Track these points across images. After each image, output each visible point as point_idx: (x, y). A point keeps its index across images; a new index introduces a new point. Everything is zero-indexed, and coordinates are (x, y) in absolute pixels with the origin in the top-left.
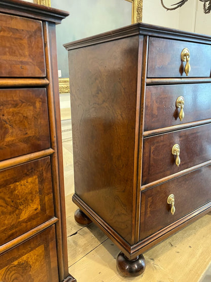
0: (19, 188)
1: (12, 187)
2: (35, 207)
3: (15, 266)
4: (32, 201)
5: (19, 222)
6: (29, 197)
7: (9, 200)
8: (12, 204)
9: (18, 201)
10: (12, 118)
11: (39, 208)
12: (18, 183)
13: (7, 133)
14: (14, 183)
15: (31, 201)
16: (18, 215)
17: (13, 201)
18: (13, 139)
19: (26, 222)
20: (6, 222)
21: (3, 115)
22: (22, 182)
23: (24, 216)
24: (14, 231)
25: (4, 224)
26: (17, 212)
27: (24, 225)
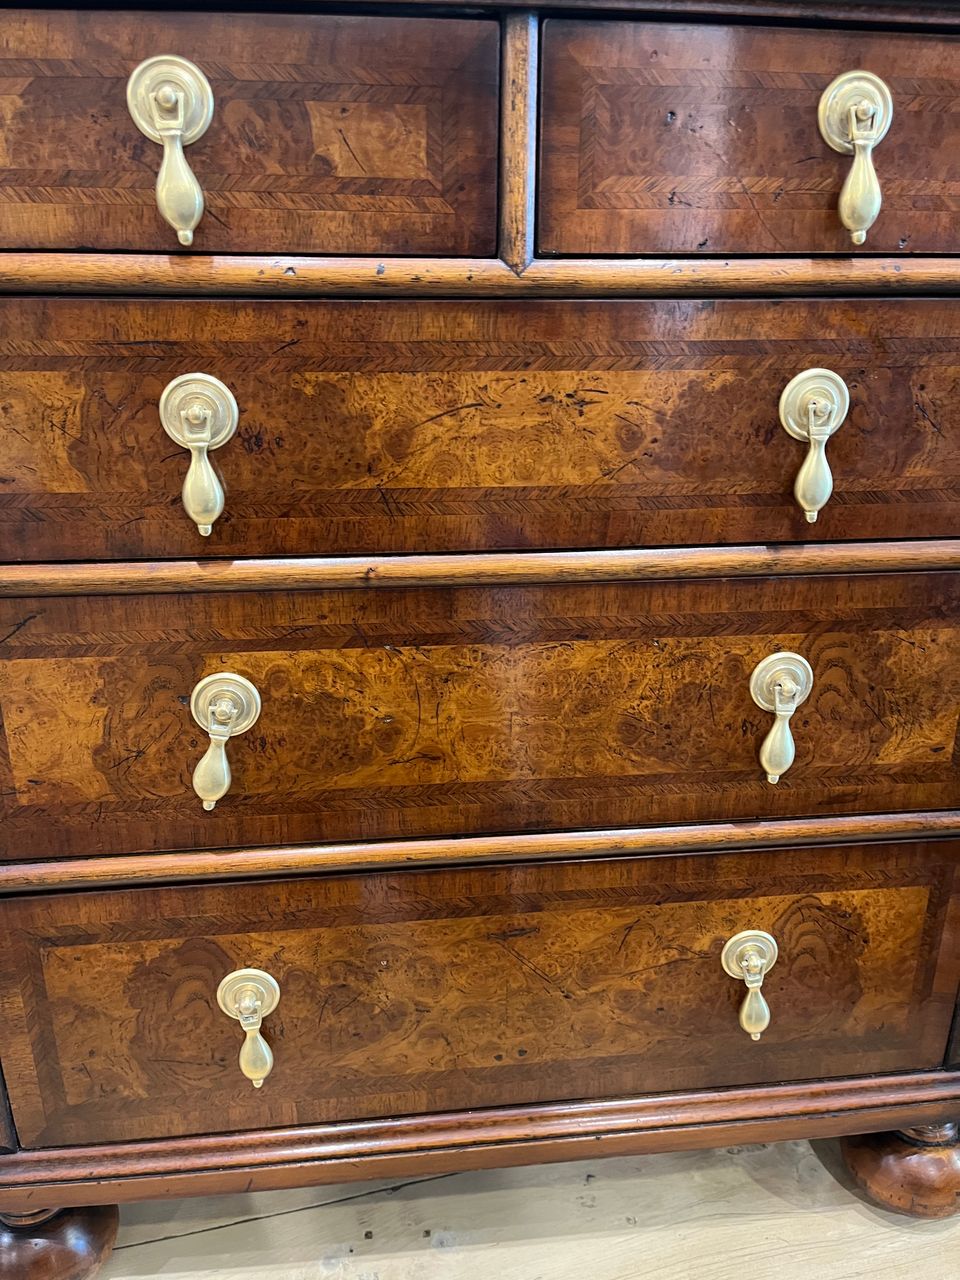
0: (903, 652)
1: (882, 640)
2: (937, 738)
3: (819, 908)
4: (934, 713)
5: (872, 767)
6: (925, 697)
7: (862, 679)
8: (868, 698)
9: (888, 695)
10: (946, 402)
11: (950, 748)
12: (902, 634)
13: (919, 450)
14: (890, 628)
15: (928, 713)
16: (878, 741)
17: (872, 688)
18: (929, 473)
19: (894, 778)
20: (836, 747)
21: (922, 388)
22: (919, 635)
23: (894, 754)
24: (850, 788)
25: (829, 751)
26: (876, 729)
27: (886, 784)
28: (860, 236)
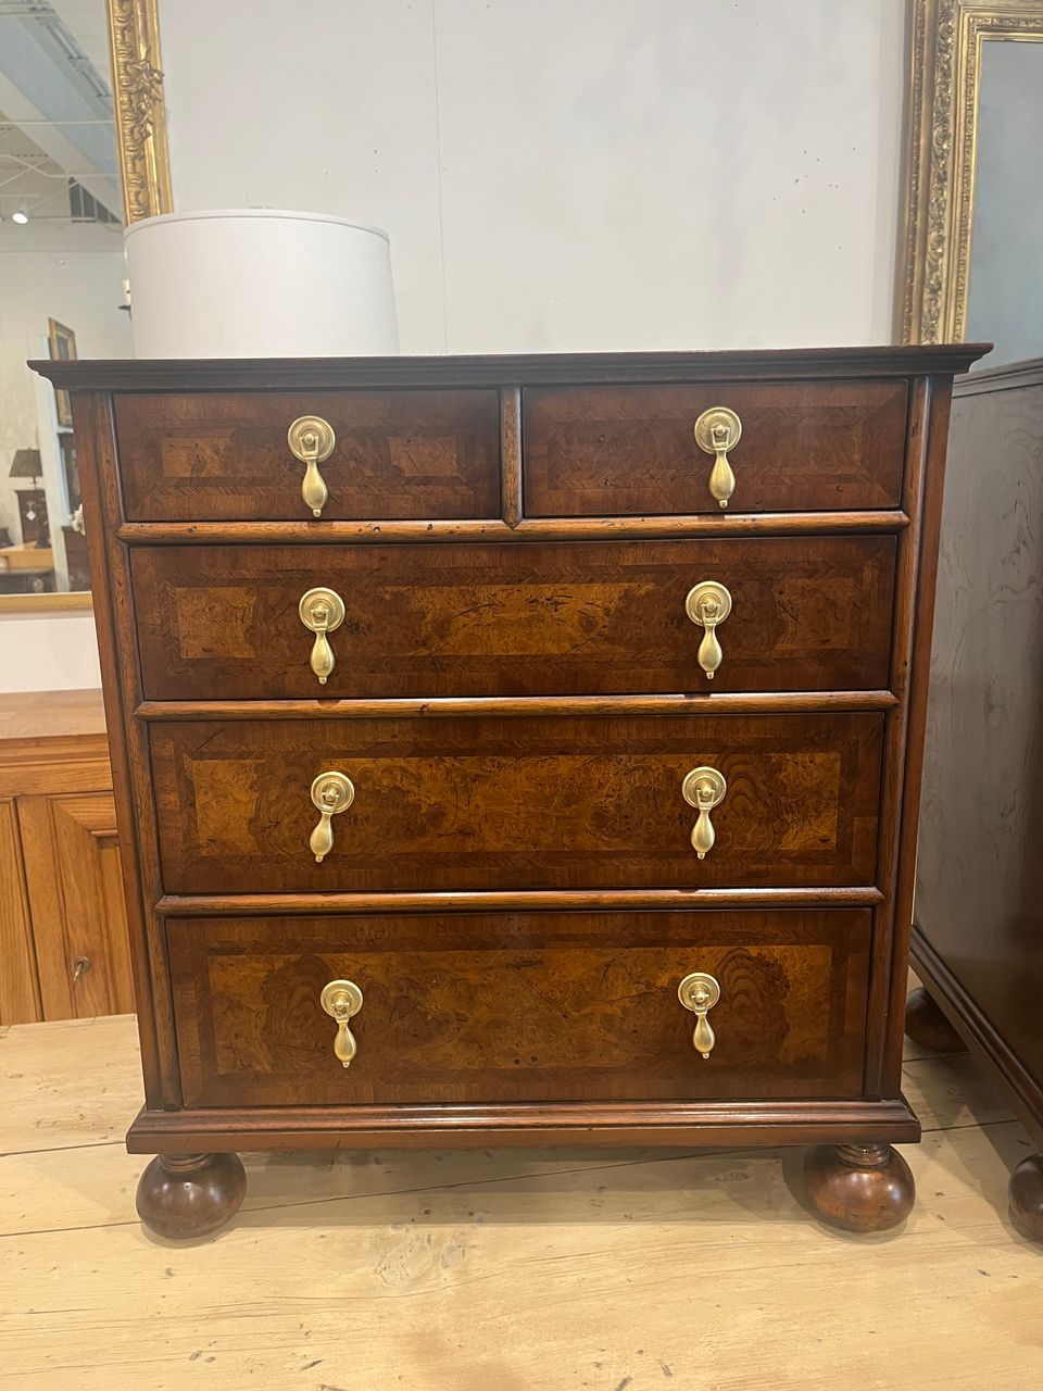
0: (790, 769)
1: (774, 760)
2: (824, 832)
3: (748, 958)
4: (819, 814)
5: (777, 852)
6: (810, 802)
7: (763, 787)
8: (768, 801)
9: (783, 799)
10: (799, 602)
11: (834, 839)
12: (788, 756)
13: (783, 632)
14: (779, 752)
15: (814, 813)
16: (780, 833)
17: (771, 794)
18: (793, 647)
19: (795, 860)
20: (749, 836)
21: (781, 593)
22: (800, 757)
23: (792, 842)
24: (763, 867)
25: (744, 839)
26: (777, 824)
27: (789, 866)
28: (724, 503)
